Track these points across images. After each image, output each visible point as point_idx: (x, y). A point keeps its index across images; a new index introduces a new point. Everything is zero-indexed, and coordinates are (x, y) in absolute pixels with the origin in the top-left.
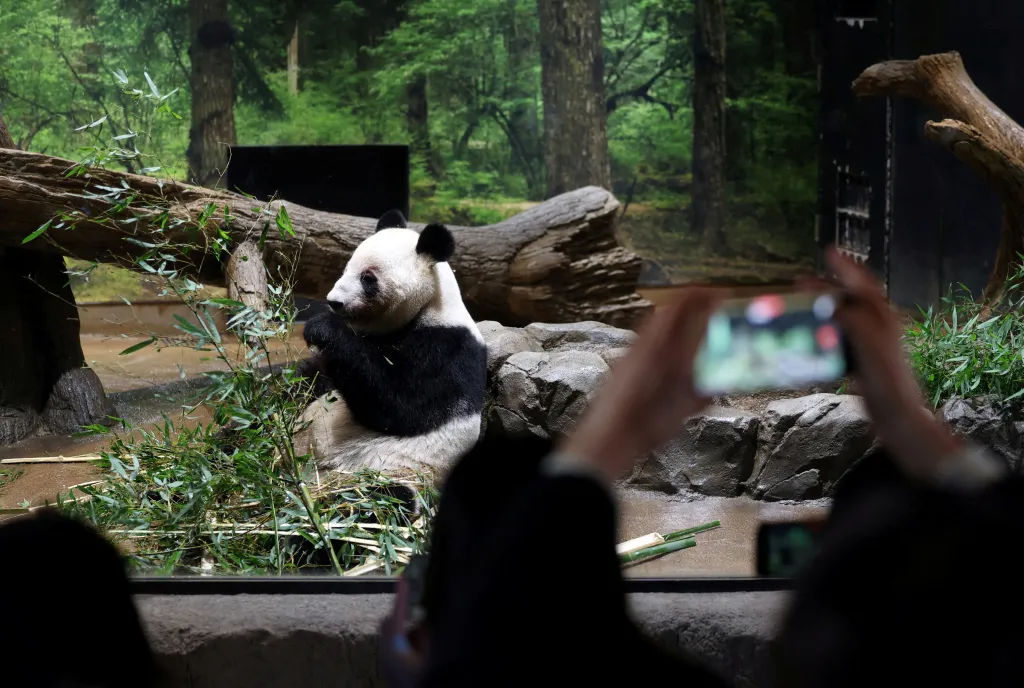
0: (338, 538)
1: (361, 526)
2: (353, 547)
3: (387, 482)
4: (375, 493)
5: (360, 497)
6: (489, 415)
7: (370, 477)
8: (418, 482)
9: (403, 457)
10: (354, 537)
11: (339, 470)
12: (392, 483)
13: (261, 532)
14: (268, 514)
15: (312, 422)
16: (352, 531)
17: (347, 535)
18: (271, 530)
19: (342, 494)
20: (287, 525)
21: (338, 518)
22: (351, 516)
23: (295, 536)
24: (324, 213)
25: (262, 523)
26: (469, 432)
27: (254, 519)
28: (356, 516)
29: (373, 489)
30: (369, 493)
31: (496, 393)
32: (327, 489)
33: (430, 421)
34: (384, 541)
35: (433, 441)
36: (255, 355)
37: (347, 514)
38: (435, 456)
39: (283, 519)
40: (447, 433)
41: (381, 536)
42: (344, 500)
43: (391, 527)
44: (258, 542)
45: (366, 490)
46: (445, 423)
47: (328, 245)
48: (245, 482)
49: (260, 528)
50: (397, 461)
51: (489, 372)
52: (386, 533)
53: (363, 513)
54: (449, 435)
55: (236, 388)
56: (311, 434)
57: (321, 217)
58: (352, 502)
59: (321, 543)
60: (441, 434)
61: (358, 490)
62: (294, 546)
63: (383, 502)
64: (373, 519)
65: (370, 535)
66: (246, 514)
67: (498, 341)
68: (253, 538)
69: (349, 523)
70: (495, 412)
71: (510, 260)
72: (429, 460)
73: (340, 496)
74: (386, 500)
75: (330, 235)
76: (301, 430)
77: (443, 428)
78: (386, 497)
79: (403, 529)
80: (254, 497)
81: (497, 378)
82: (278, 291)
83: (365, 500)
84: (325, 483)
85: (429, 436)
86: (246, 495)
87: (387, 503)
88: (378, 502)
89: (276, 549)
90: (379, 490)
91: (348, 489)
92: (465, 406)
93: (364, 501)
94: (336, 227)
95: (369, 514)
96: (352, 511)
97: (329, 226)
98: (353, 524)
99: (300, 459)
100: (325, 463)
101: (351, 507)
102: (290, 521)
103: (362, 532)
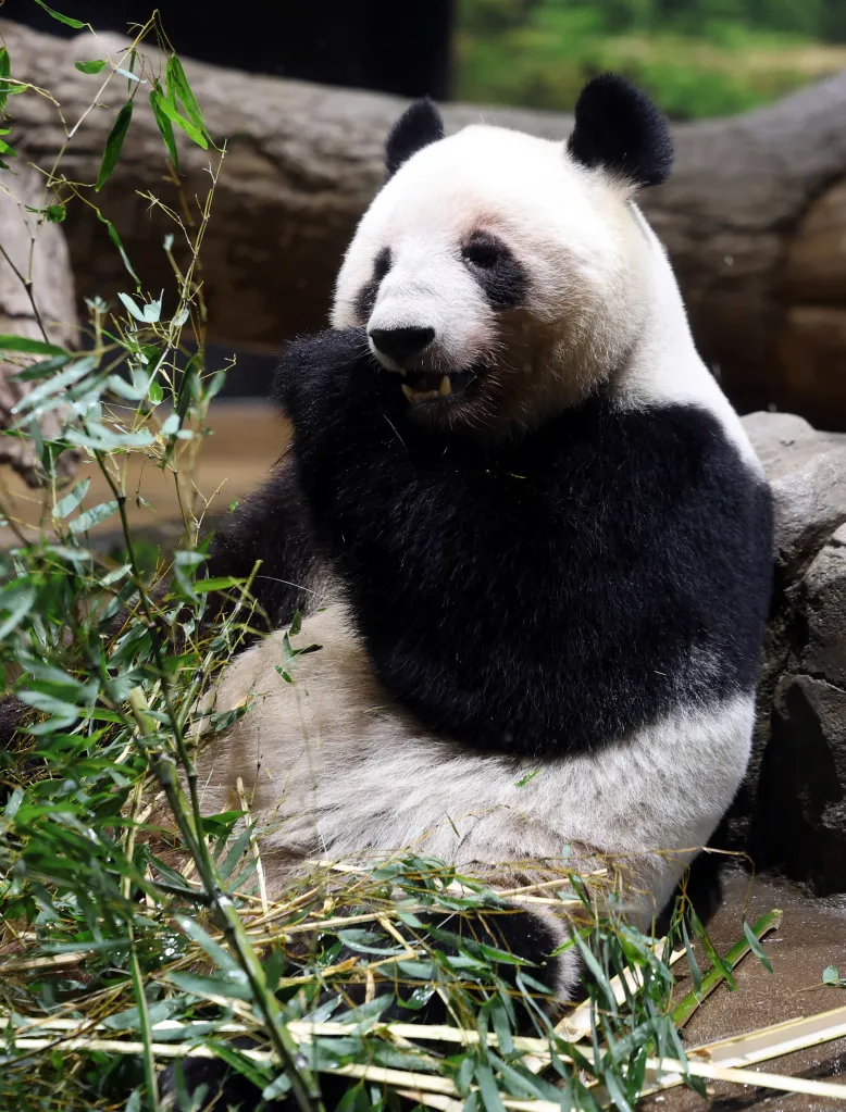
0: (332, 1067)
1: (401, 1031)
2: (376, 1094)
3: (476, 899)
4: (441, 933)
5: (394, 942)
6: (778, 703)
7: (421, 884)
8: (570, 900)
9: (521, 824)
10: (379, 1064)
11: (326, 861)
12: (490, 903)
13: (96, 1045)
14: (115, 990)
15: (241, 712)
16: (373, 1047)
17: (358, 1058)
18: (126, 1038)
19: (341, 935)
20: (174, 1025)
21: (330, 1006)
22: (371, 1002)
23: (202, 1060)
24: (235, 79)
25: (98, 1019)
26: (721, 751)
27: (70, 1006)
28: (384, 1001)
29: (435, 919)
30: (421, 933)
31: (798, 635)
32: (292, 917)
33: (608, 712)
34: (475, 1082)
35: (613, 776)
36: (81, 509)
37: (358, 995)
38: (621, 823)
39: (162, 1008)
40: (656, 753)
41: (465, 1064)
42: (345, 952)
43: (491, 1039)
44: (81, 1075)
45: (416, 923)
46: (652, 722)
47: (248, 175)
48: (46, 892)
49: (89, 1033)
50: (505, 838)
51: (777, 568)
52: (480, 1056)
53: (406, 993)
54: (661, 758)
55: (39, 606)
56: (240, 750)
57: (227, 88)
58: (370, 958)
59: (283, 1083)
60: (638, 755)
61: (386, 924)
62: (201, 1091)
63: (463, 960)
64: (434, 1012)
65: (429, 1061)
66: (47, 990)
67: (807, 476)
68: (69, 1064)
69: (364, 1022)
70: (796, 694)
71: (787, 228)
72: (602, 837)
73: (330, 941)
74: (477, 955)
75: (254, 144)
76: (207, 737)
77: (644, 739)
78: (475, 944)
79: (529, 1043)
80: (71, 937)
81: (804, 588)
82: (152, 314)
83: (410, 952)
84: (286, 899)
85: (603, 759)
86: (44, 933)
87: (479, 965)
88: (452, 960)
89: (145, 1098)
90: (455, 924)
91: (355, 919)
92: (712, 668)
93: (406, 956)
94: (273, 122)
95: (422, 997)
96: (370, 986)
97: (251, 117)
98: (377, 1027)
99: (210, 825)
100: (287, 836)
101: (368, 973)
102: (180, 1012)
103: (405, 1050)
